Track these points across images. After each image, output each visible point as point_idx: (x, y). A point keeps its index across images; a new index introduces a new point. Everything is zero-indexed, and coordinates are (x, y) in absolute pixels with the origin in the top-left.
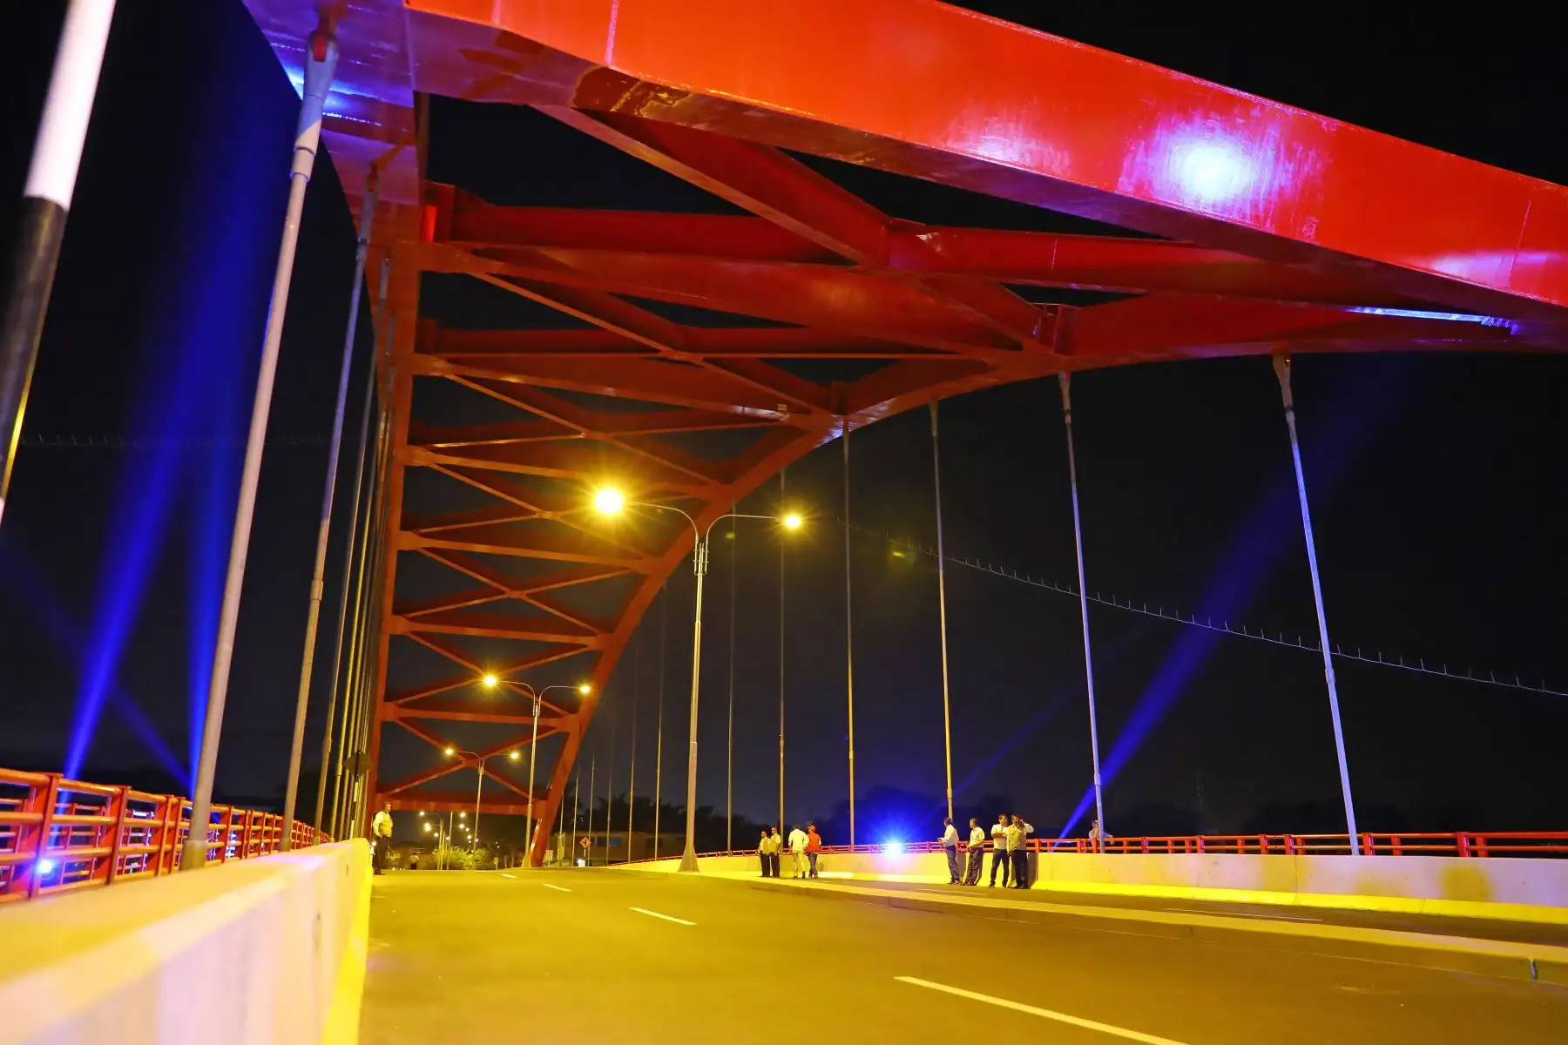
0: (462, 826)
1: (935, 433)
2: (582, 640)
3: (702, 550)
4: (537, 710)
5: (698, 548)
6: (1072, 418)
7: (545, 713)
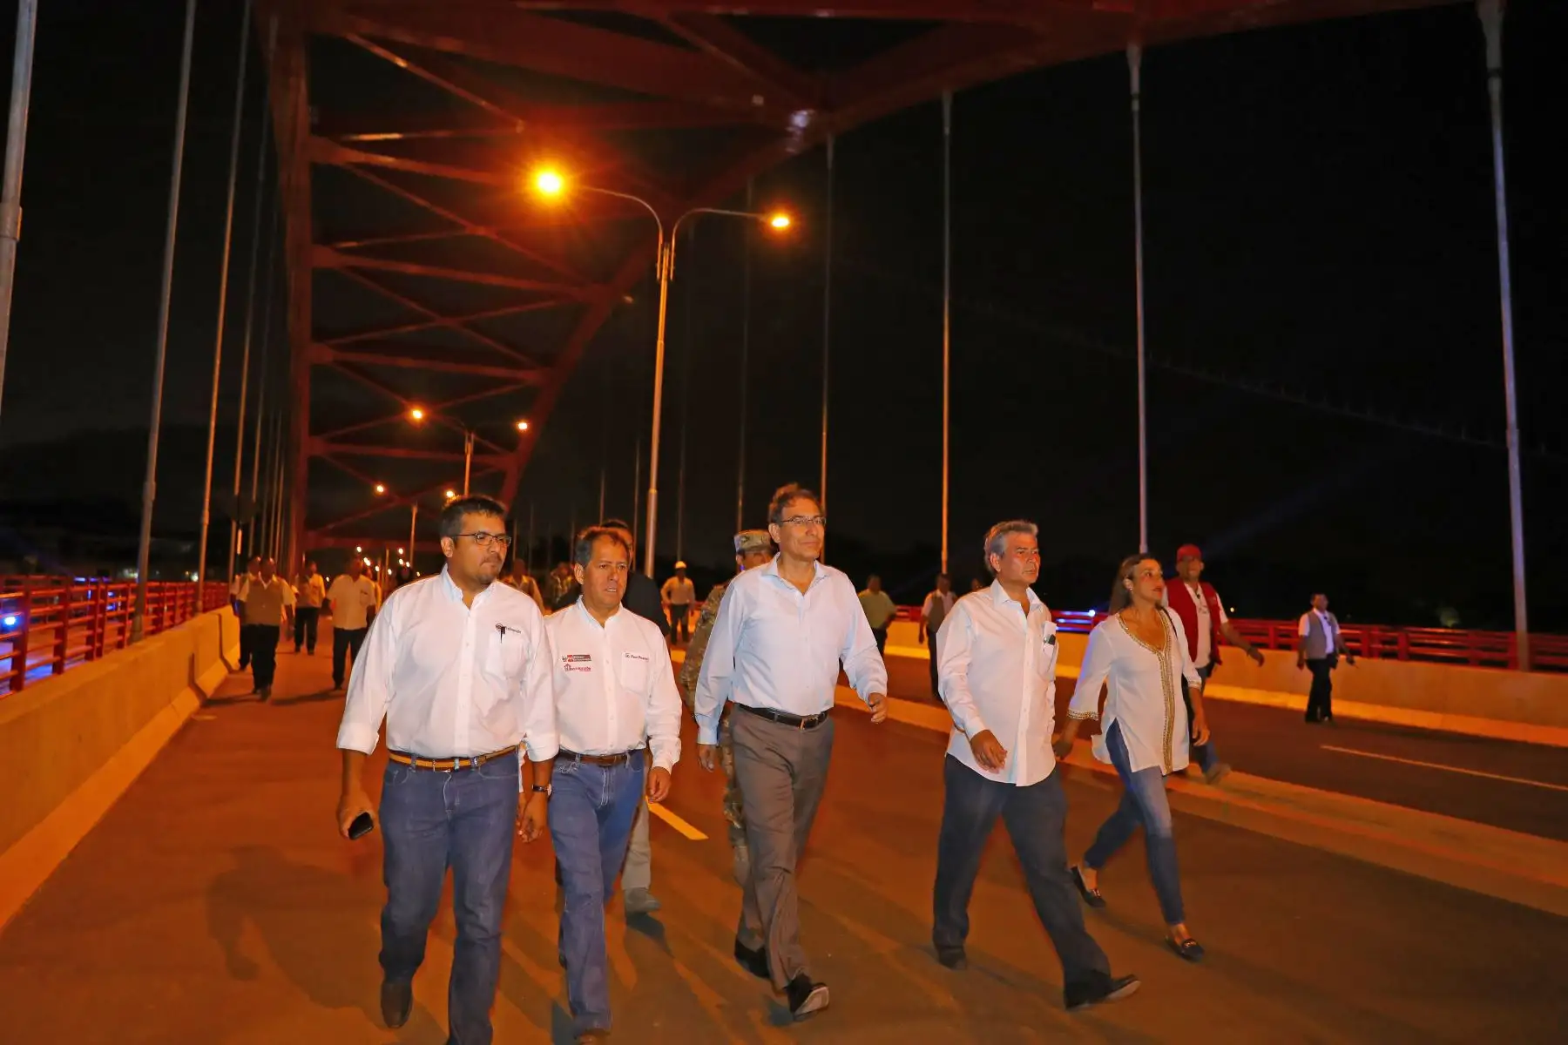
0: (401, 562)
1: (947, 131)
2: (520, 374)
3: (667, 251)
4: (469, 447)
5: (662, 249)
6: (1141, 105)
7: (478, 450)
